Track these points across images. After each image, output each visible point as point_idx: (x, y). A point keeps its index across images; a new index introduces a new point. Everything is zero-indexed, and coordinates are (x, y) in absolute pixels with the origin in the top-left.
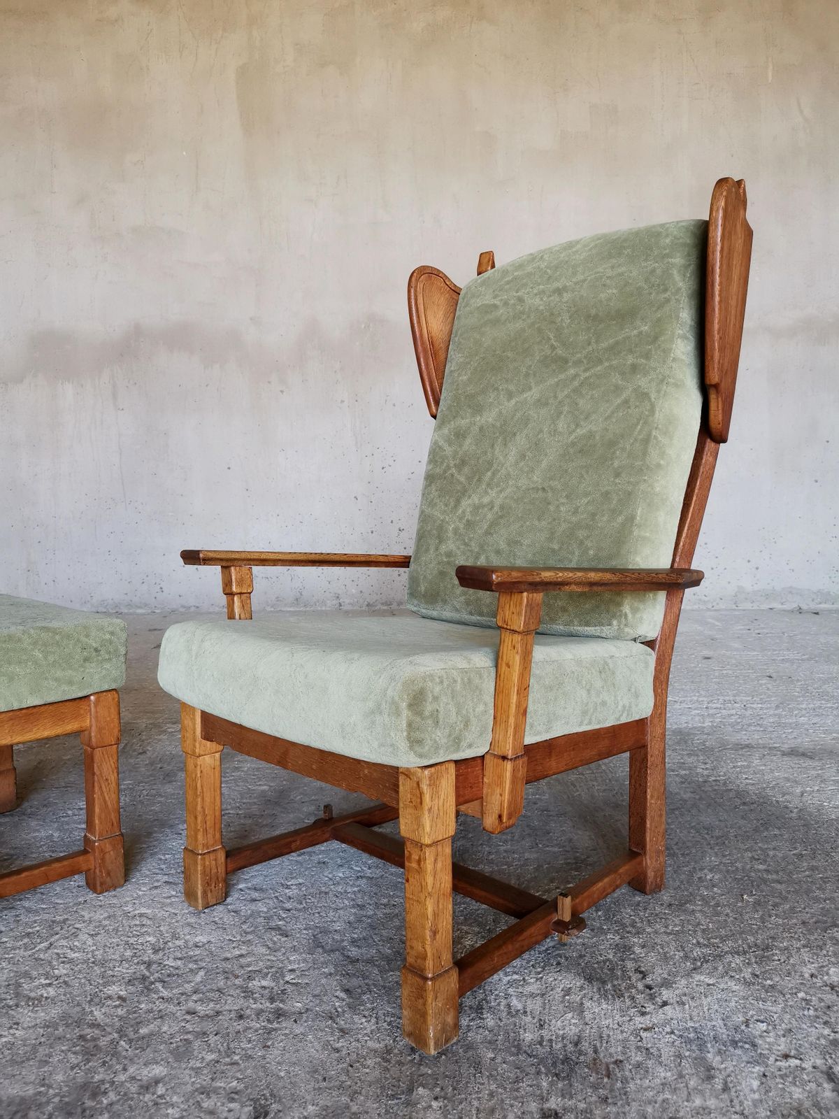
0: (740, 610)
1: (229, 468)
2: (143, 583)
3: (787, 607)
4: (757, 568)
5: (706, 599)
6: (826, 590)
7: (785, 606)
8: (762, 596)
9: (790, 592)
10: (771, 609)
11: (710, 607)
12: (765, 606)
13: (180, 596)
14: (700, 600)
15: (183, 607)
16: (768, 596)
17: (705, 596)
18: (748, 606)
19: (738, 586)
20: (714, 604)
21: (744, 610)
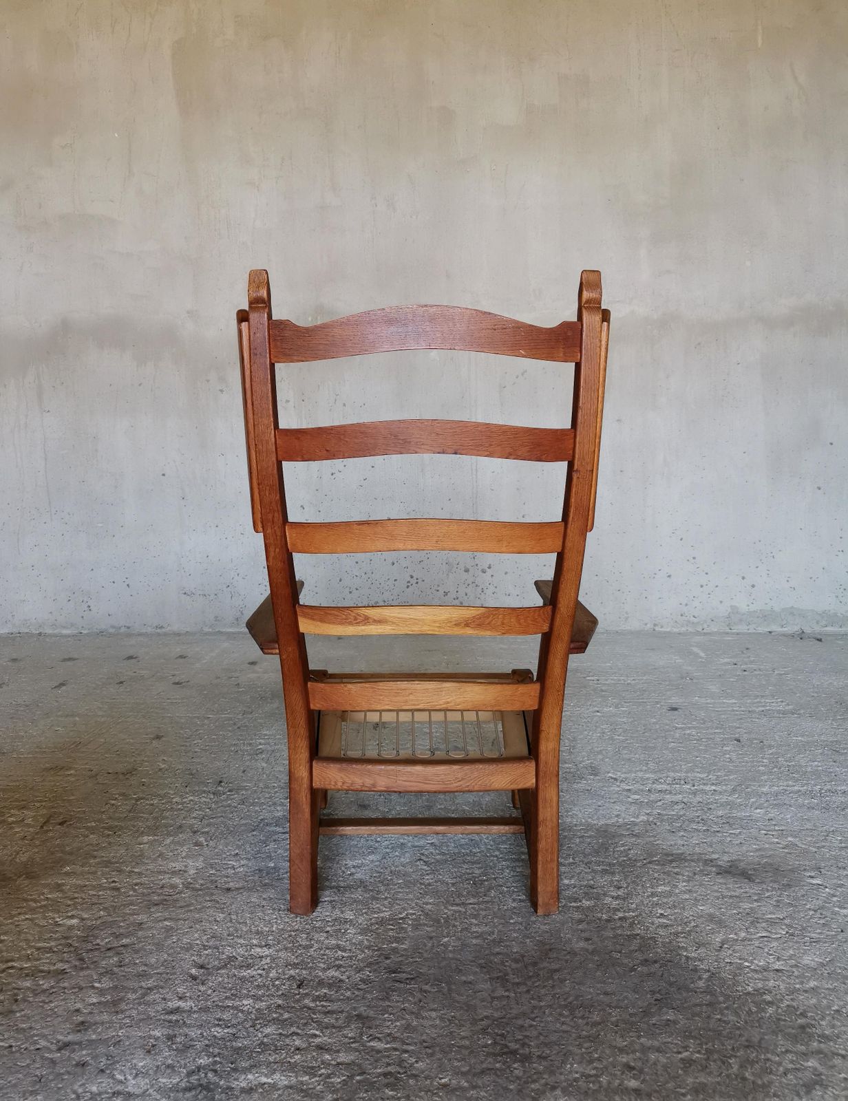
0: (733, 634)
1: (164, 475)
2: (69, 600)
3: (788, 629)
4: (753, 586)
5: (695, 620)
6: (832, 612)
7: (786, 629)
8: (758, 617)
9: (792, 614)
10: (770, 632)
11: (700, 629)
12: (763, 629)
13: (109, 615)
14: (689, 621)
15: (113, 627)
16: (766, 616)
17: (694, 616)
18: (742, 628)
19: (731, 606)
20: (705, 626)
21: (738, 634)
